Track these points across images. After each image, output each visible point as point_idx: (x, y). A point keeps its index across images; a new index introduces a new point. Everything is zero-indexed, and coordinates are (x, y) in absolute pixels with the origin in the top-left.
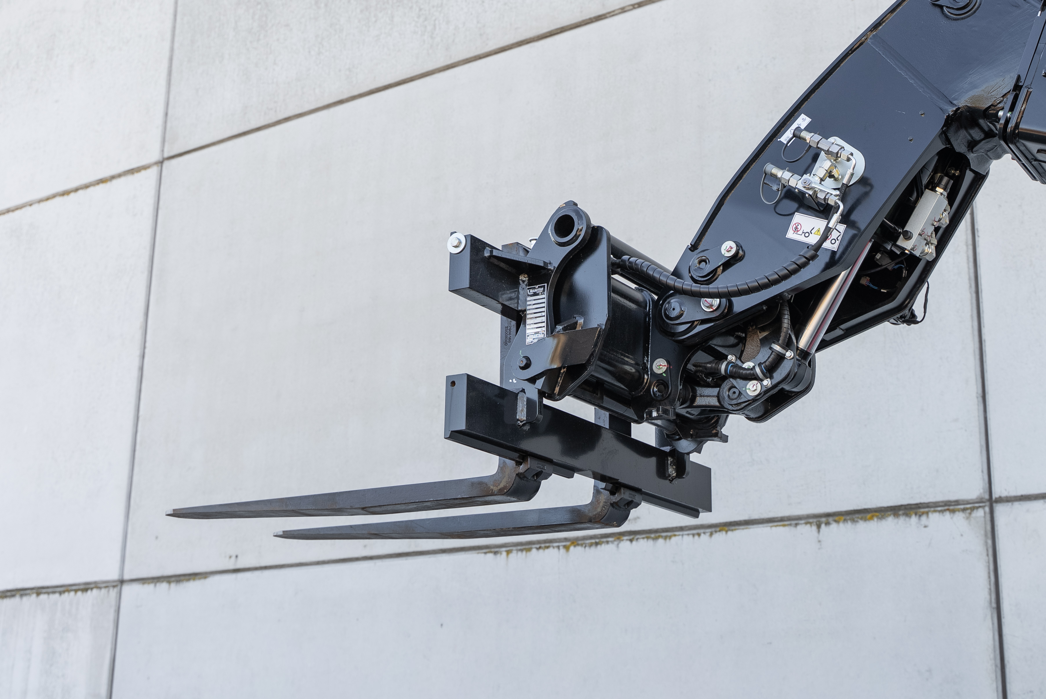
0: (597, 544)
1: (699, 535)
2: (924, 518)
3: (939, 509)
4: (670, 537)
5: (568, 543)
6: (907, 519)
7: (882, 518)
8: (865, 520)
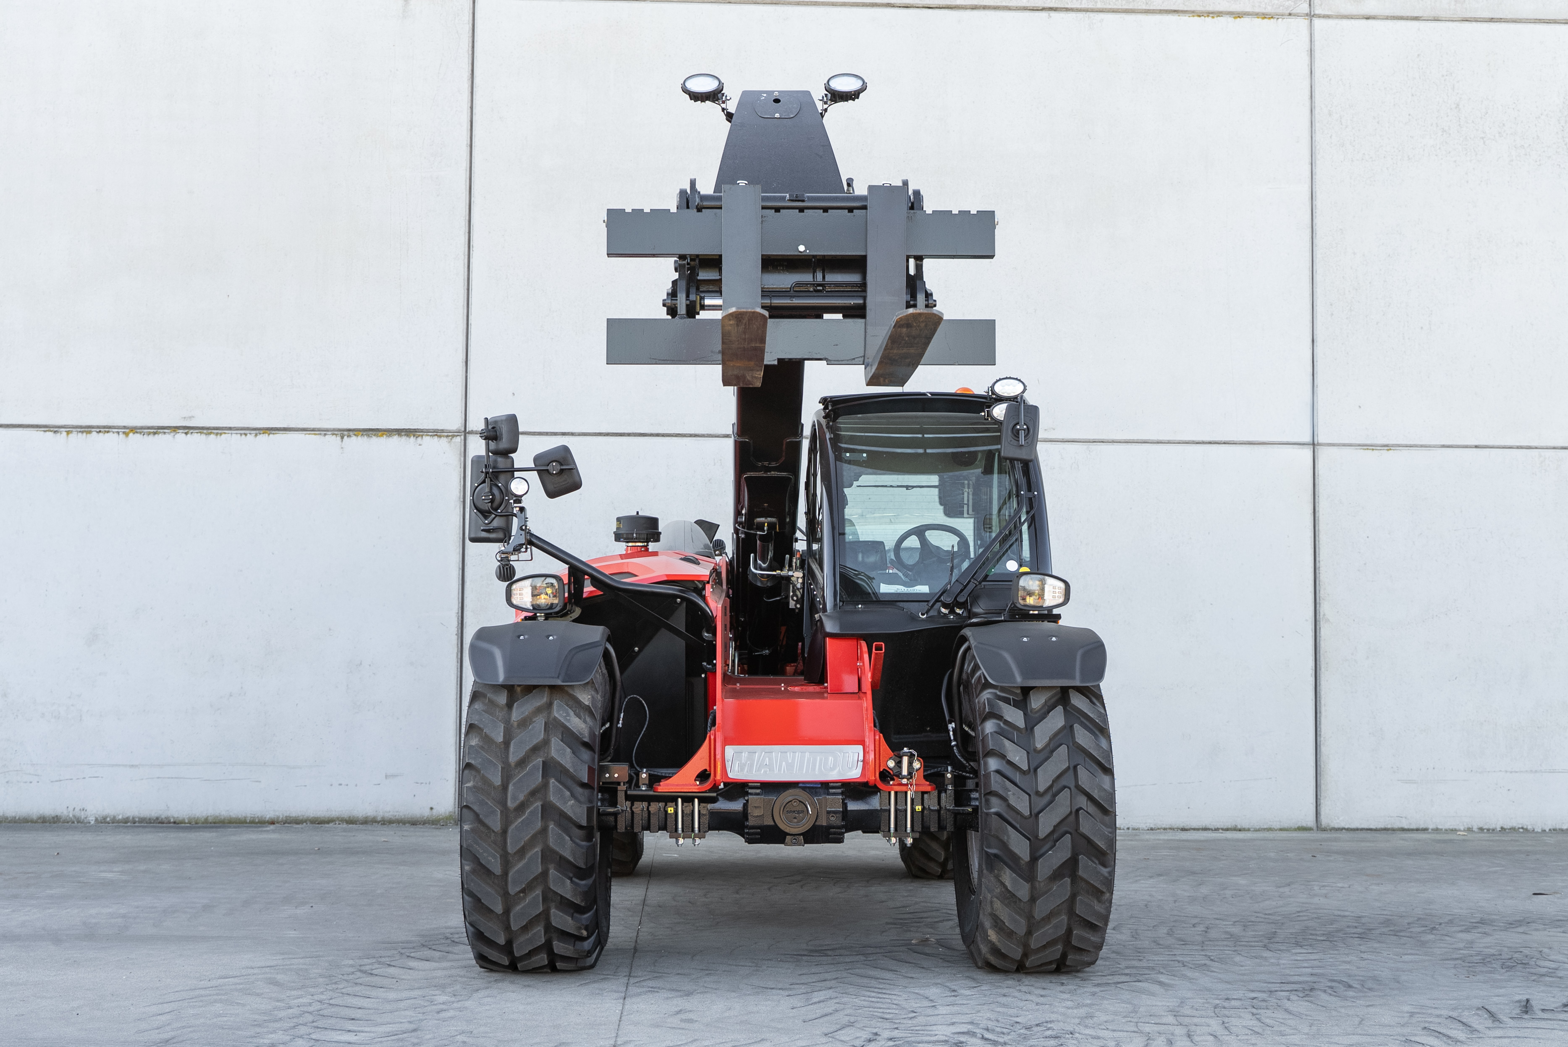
0: (155, 433)
1: (246, 435)
2: (419, 439)
3: (430, 434)
4: (221, 434)
5: (127, 431)
6: (408, 438)
7: (390, 436)
8: (377, 436)
